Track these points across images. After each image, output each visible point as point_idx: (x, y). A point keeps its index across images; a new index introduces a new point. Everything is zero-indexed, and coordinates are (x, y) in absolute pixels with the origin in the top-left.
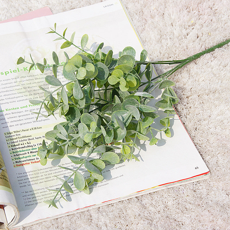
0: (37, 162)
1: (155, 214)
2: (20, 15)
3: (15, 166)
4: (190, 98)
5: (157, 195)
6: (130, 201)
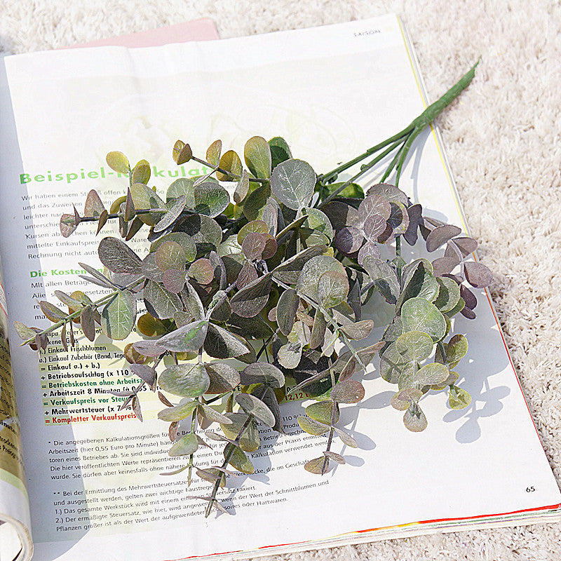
0: (109, 418)
2: (135, 32)
3: (48, 421)
4: (546, 302)
5: (411, 547)
6: (335, 555)
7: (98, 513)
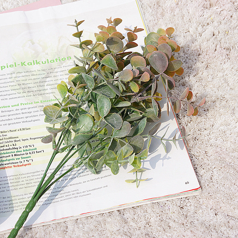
0: (20, 166)
1: (136, 230)
2: (27, 4)
5: (140, 209)
6: (111, 215)
7: (17, 205)
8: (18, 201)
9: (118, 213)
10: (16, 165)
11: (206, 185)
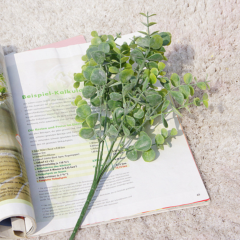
0: (58, 178)
1: (157, 233)
2: (57, 42)
3: (38, 181)
4: (202, 128)
5: (160, 216)
6: (135, 221)
7: (57, 211)
8: (57, 208)
9: (141, 220)
10: (54, 177)
11: (214, 197)
